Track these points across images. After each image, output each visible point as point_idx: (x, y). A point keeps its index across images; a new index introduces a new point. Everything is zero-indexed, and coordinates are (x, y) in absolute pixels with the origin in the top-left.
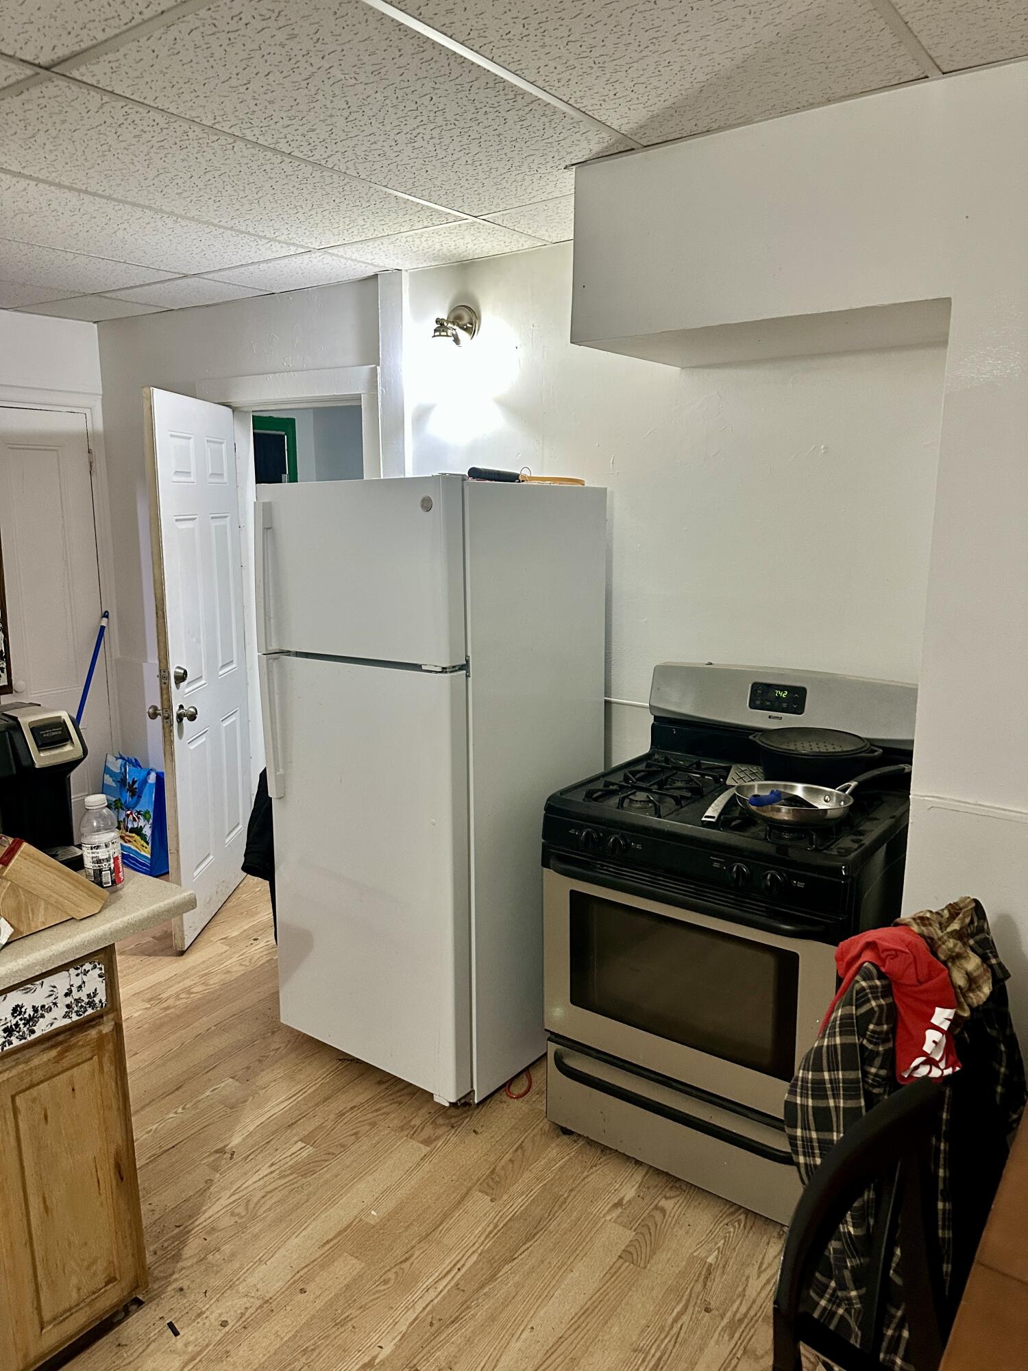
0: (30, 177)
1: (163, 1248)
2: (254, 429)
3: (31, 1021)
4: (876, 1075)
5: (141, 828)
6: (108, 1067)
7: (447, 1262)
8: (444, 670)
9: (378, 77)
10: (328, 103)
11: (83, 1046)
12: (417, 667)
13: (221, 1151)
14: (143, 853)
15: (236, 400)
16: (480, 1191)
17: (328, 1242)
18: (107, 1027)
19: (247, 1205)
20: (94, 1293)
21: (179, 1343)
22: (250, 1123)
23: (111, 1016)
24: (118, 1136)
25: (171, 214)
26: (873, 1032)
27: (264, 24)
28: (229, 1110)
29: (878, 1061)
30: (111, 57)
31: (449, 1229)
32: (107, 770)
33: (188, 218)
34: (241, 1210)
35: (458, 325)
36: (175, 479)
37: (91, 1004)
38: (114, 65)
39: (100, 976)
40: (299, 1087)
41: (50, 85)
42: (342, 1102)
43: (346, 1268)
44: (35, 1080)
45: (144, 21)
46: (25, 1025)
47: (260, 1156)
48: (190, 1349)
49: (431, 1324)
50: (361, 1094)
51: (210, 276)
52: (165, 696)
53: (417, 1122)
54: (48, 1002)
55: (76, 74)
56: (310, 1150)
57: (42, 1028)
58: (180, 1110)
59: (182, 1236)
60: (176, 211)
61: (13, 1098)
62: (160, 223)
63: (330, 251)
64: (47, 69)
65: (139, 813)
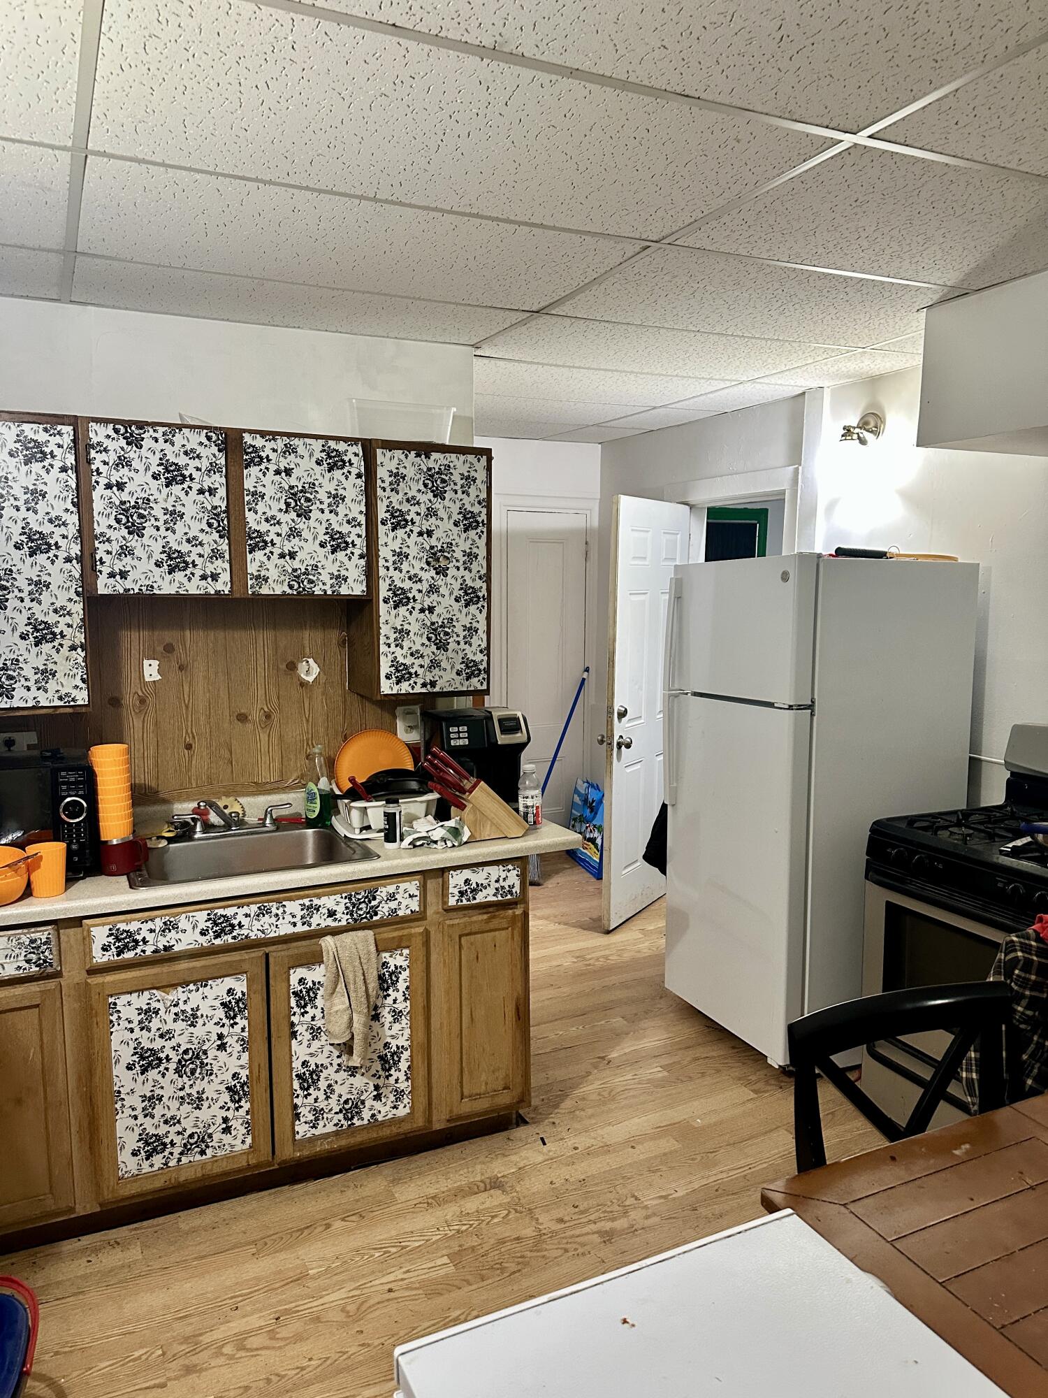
0: (538, 363)
1: (548, 1099)
2: (708, 518)
3: (474, 891)
4: (1023, 1013)
5: (595, 839)
6: (517, 938)
7: (742, 1162)
8: (790, 707)
9: (739, 286)
10: (712, 302)
11: (503, 918)
12: (770, 705)
13: (603, 1058)
14: (595, 858)
15: (692, 499)
16: (786, 1130)
17: (659, 1127)
18: (519, 911)
19: (610, 1092)
20: (495, 1091)
21: (545, 1148)
22: (627, 1047)
23: (522, 906)
24: (519, 988)
25: (632, 372)
26: (1018, 975)
27: (655, 274)
28: (614, 1036)
29: (1024, 1002)
30: (571, 302)
31: (751, 1145)
32: (576, 791)
33: (644, 373)
34: (606, 1094)
35: (865, 429)
36: (633, 563)
37: (510, 892)
38: (574, 305)
39: (517, 876)
40: (670, 1035)
41: (541, 319)
42: (701, 1052)
43: (667, 1144)
44: (473, 930)
45: (586, 284)
46: (471, 892)
47: (628, 1068)
48: (551, 1154)
49: (717, 1190)
50: (716, 1051)
51: (673, 406)
52: (609, 727)
53: (753, 1078)
54: (485, 882)
55: (553, 312)
56: (666, 1074)
57: (480, 898)
58: (581, 1028)
59: (564, 1096)
60: (635, 370)
61: (460, 937)
62: (626, 379)
63: (758, 381)
64: (537, 312)
65: (595, 826)
